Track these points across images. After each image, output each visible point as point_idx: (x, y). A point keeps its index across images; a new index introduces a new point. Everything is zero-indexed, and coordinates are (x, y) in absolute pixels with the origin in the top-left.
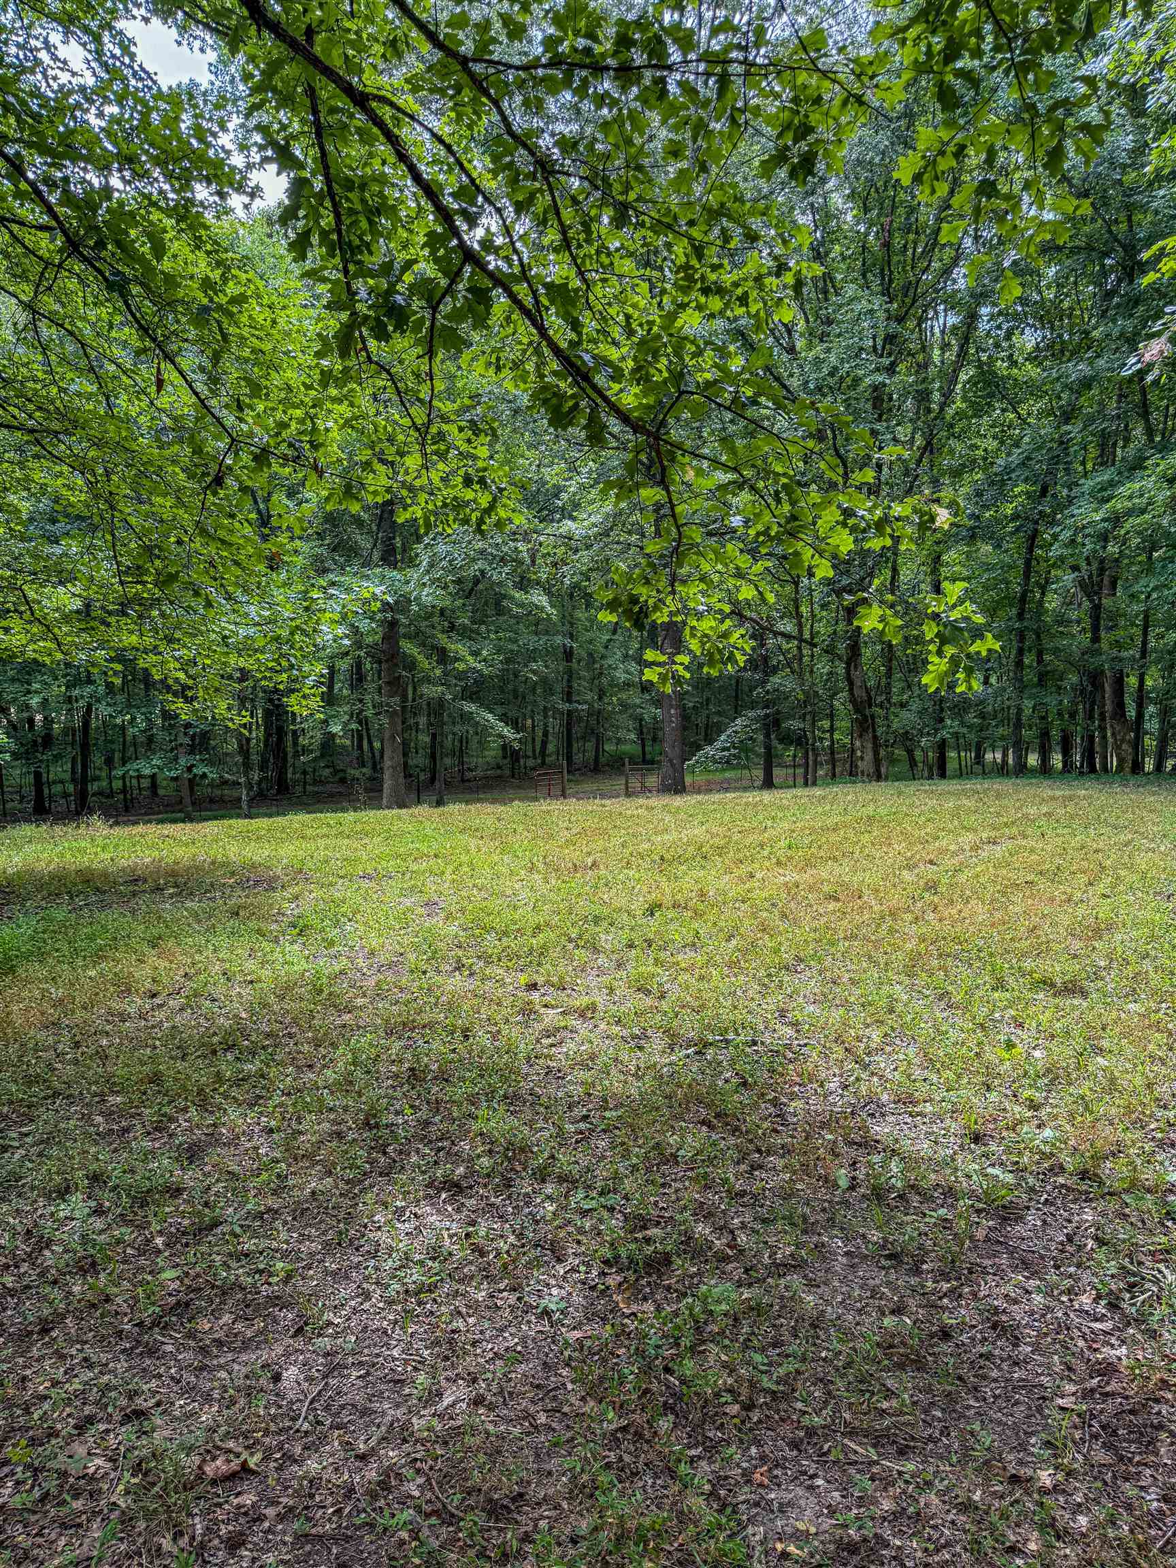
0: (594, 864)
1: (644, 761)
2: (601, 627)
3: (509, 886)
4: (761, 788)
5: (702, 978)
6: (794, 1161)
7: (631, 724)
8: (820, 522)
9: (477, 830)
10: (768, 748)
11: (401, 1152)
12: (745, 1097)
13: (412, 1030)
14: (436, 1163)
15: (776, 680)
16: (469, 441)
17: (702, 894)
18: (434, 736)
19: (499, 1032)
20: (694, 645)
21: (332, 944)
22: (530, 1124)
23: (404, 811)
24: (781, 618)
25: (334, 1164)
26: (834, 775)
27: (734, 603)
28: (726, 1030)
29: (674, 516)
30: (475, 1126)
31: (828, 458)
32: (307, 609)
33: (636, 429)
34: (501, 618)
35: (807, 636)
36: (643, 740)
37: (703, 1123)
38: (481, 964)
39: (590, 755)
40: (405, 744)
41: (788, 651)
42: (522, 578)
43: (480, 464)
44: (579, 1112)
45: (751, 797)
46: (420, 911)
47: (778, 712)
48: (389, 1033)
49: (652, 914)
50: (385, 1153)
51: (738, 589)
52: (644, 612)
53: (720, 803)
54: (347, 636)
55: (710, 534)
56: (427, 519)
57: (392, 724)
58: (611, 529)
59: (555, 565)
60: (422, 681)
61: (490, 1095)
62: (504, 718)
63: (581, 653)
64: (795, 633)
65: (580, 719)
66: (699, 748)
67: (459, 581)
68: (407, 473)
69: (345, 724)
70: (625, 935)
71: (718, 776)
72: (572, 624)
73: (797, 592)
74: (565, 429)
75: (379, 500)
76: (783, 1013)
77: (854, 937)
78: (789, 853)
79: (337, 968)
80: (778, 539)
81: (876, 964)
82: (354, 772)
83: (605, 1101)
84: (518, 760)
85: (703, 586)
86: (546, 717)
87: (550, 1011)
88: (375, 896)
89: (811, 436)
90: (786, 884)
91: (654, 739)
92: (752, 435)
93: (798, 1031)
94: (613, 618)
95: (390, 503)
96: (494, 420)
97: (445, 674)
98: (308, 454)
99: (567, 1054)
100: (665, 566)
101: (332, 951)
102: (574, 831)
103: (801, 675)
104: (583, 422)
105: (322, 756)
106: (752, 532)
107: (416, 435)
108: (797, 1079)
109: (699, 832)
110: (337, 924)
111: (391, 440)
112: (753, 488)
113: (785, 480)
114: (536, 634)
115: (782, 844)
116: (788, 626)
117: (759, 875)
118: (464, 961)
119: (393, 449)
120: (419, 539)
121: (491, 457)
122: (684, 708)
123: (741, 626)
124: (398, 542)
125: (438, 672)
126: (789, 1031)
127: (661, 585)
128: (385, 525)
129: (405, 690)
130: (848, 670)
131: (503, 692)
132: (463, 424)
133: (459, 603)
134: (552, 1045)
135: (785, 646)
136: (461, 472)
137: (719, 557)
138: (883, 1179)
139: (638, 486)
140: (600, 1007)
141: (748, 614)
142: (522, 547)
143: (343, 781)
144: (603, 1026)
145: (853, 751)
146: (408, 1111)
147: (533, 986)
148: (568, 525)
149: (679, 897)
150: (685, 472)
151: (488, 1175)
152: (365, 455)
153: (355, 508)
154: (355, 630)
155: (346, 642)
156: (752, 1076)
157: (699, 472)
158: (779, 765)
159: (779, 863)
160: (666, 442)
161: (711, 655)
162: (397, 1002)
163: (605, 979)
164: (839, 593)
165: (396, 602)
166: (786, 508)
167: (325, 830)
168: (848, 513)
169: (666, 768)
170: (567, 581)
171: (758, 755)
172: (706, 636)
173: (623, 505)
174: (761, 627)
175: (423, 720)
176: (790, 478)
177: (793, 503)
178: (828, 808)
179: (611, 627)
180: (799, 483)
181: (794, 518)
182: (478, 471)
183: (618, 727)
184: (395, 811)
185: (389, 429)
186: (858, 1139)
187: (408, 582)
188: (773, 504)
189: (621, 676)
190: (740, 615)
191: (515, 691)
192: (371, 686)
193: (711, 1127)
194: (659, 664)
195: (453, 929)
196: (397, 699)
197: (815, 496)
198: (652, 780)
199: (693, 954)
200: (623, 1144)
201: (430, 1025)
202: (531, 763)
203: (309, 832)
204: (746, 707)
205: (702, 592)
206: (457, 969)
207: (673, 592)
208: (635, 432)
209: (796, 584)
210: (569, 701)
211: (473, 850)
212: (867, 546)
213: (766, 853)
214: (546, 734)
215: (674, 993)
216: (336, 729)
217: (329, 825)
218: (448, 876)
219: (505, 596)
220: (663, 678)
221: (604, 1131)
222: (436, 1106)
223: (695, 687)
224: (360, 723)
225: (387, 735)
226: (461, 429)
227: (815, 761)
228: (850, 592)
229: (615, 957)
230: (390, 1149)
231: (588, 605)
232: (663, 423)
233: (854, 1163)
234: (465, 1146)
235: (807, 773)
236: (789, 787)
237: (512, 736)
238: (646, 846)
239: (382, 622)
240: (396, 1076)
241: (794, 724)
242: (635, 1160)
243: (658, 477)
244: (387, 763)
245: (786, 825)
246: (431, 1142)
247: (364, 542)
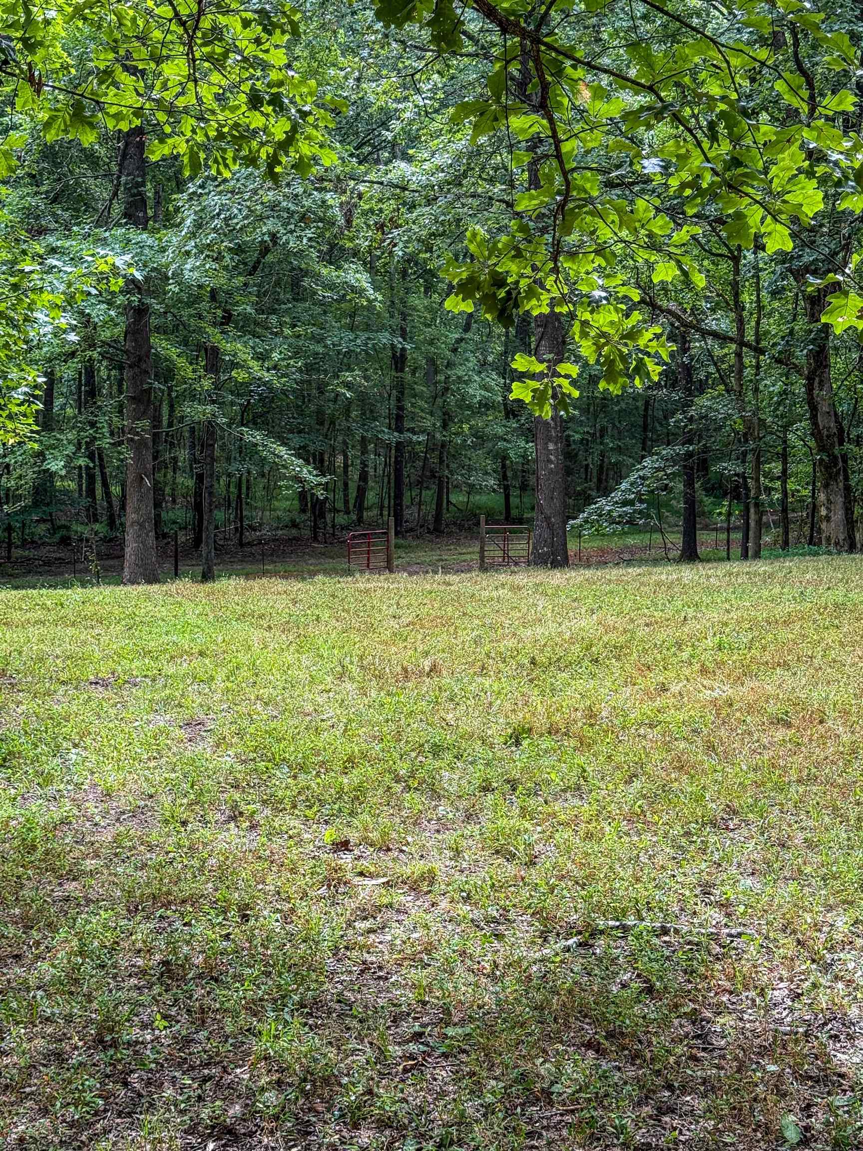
0: (434, 668)
1: (509, 519)
2: (448, 320)
3: (310, 699)
4: (679, 560)
5: (589, 836)
6: (722, 1103)
7: (489, 463)
8: (774, 170)
9: (262, 616)
10: (691, 503)
11: (149, 1083)
12: (650, 1009)
13: (167, 905)
14: (200, 1098)
15: (703, 401)
16: (258, 41)
17: (591, 715)
18: (200, 478)
19: (293, 910)
20: (586, 349)
21: (48, 779)
22: (337, 1044)
23: (155, 587)
24: (713, 310)
25: (52, 1099)
26: (786, 543)
27: (645, 287)
28: (624, 912)
29: (559, 156)
30: (258, 1046)
31: (787, 75)
32: (15, 287)
33: (506, 27)
34: (301, 306)
35: (750, 337)
36: (506, 488)
37: (589, 1045)
38: (268, 812)
39: (429, 509)
40: (157, 489)
41: (722, 359)
42: (332, 246)
43: (274, 76)
44: (409, 1027)
45: (666, 574)
46: (179, 733)
47: (706, 450)
48: (133, 911)
49: (518, 743)
50: (126, 1084)
51: (651, 266)
52: (513, 299)
53: (619, 581)
54: (73, 328)
55: (610, 185)
56: (194, 156)
57: (138, 458)
58: (465, 175)
59: (381, 227)
60: (182, 396)
61: (280, 1001)
62: (302, 453)
63: (416, 357)
64: (733, 332)
65: (414, 456)
66: (589, 500)
67: (239, 250)
68: (165, 87)
69: (69, 459)
70: (477, 774)
71: (616, 543)
72: (404, 317)
73: (737, 272)
74: (399, 26)
75: (124, 126)
76: (706, 889)
77: (812, 779)
78: (720, 656)
79: (57, 817)
80: (712, 194)
81: (845, 819)
82: (80, 528)
83: (446, 1011)
84: (322, 515)
85: (600, 261)
86: (364, 451)
87: (367, 882)
88: (112, 712)
89: (762, 41)
90: (714, 702)
91: (524, 487)
92: (674, 38)
93: (728, 915)
94: (468, 307)
95: (139, 131)
96: (294, 10)
97: (217, 386)
98: (19, 57)
99: (392, 944)
100: (544, 231)
101: (50, 790)
102: (405, 620)
103: (740, 394)
104: (427, 16)
105: (36, 504)
106: (674, 182)
107: (180, 31)
108: (727, 985)
109: (586, 624)
110: (56, 751)
111: (142, 38)
112: (677, 118)
113: (722, 107)
114: (352, 328)
115: (709, 643)
116: (722, 322)
117: (675, 688)
118: (243, 807)
119: (144, 52)
120: (180, 186)
121: (289, 66)
122: (568, 441)
123: (653, 321)
124: (149, 190)
125: (207, 384)
126: (716, 915)
127: (538, 261)
128: (130, 164)
129: (158, 409)
130: (810, 388)
131: (302, 414)
132: (249, 15)
133: (239, 281)
134: (371, 931)
135: (718, 352)
136: (246, 87)
137: (626, 218)
138: (849, 1130)
139: (506, 111)
140: (441, 877)
141: (664, 304)
142: (331, 198)
143: (65, 541)
144: (444, 904)
145: (815, 508)
146: (160, 1023)
147: (343, 846)
148: (401, 169)
149: (557, 718)
150: (577, 93)
151: (276, 1118)
152: (102, 60)
153: (88, 139)
154: (86, 320)
155: (73, 337)
156: (660, 979)
157: (600, 94)
158: (706, 527)
159: (704, 671)
160: (550, 47)
161: (611, 363)
162: (144, 866)
163: (449, 837)
164: (799, 274)
165: (147, 279)
166: (725, 147)
167: (39, 614)
168: (815, 156)
169: (540, 530)
170: (398, 252)
171: (675, 512)
172: (603, 335)
173: (483, 139)
174: (685, 324)
175: (183, 455)
176: (730, 103)
177: (736, 140)
178: (777, 590)
179: (462, 321)
180: (744, 113)
181: (736, 162)
182: (269, 85)
183: (470, 469)
184: (142, 588)
185: (140, 22)
186: (815, 1072)
187: (163, 250)
188: (706, 145)
189: (475, 393)
190: (653, 305)
191: (320, 413)
192: (107, 403)
193: (600, 1051)
194: (533, 376)
195: (227, 761)
196: (146, 423)
197: (767, 130)
198: (520, 547)
199: (577, 802)
200: (472, 1074)
201: (193, 900)
202: (341, 519)
203: (16, 616)
204: (657, 441)
205: (600, 270)
206: (233, 818)
207: (555, 270)
208: (504, 31)
209: (736, 259)
210: (400, 430)
211: (256, 647)
212: (842, 206)
213: (685, 656)
214: (364, 477)
215: (549, 858)
216: (56, 465)
217: (44, 607)
218: (219, 684)
219: (306, 273)
220: (539, 397)
221: (445, 1056)
222: (201, 1017)
223: (585, 411)
224: (91, 457)
225: (131, 477)
226: (246, 24)
227: (759, 522)
228: (815, 273)
229: (463, 804)
230: (133, 1078)
231: (429, 288)
232: (544, 19)
233: (809, 1106)
234: (242, 1073)
235: (746, 538)
236: (721, 560)
237: (315, 480)
238: (511, 643)
239: (126, 309)
240: (144, 972)
241: (729, 467)
242: (489, 1098)
243: (536, 100)
244: (131, 516)
245: (715, 616)
246: (193, 1068)
247: (100, 190)
